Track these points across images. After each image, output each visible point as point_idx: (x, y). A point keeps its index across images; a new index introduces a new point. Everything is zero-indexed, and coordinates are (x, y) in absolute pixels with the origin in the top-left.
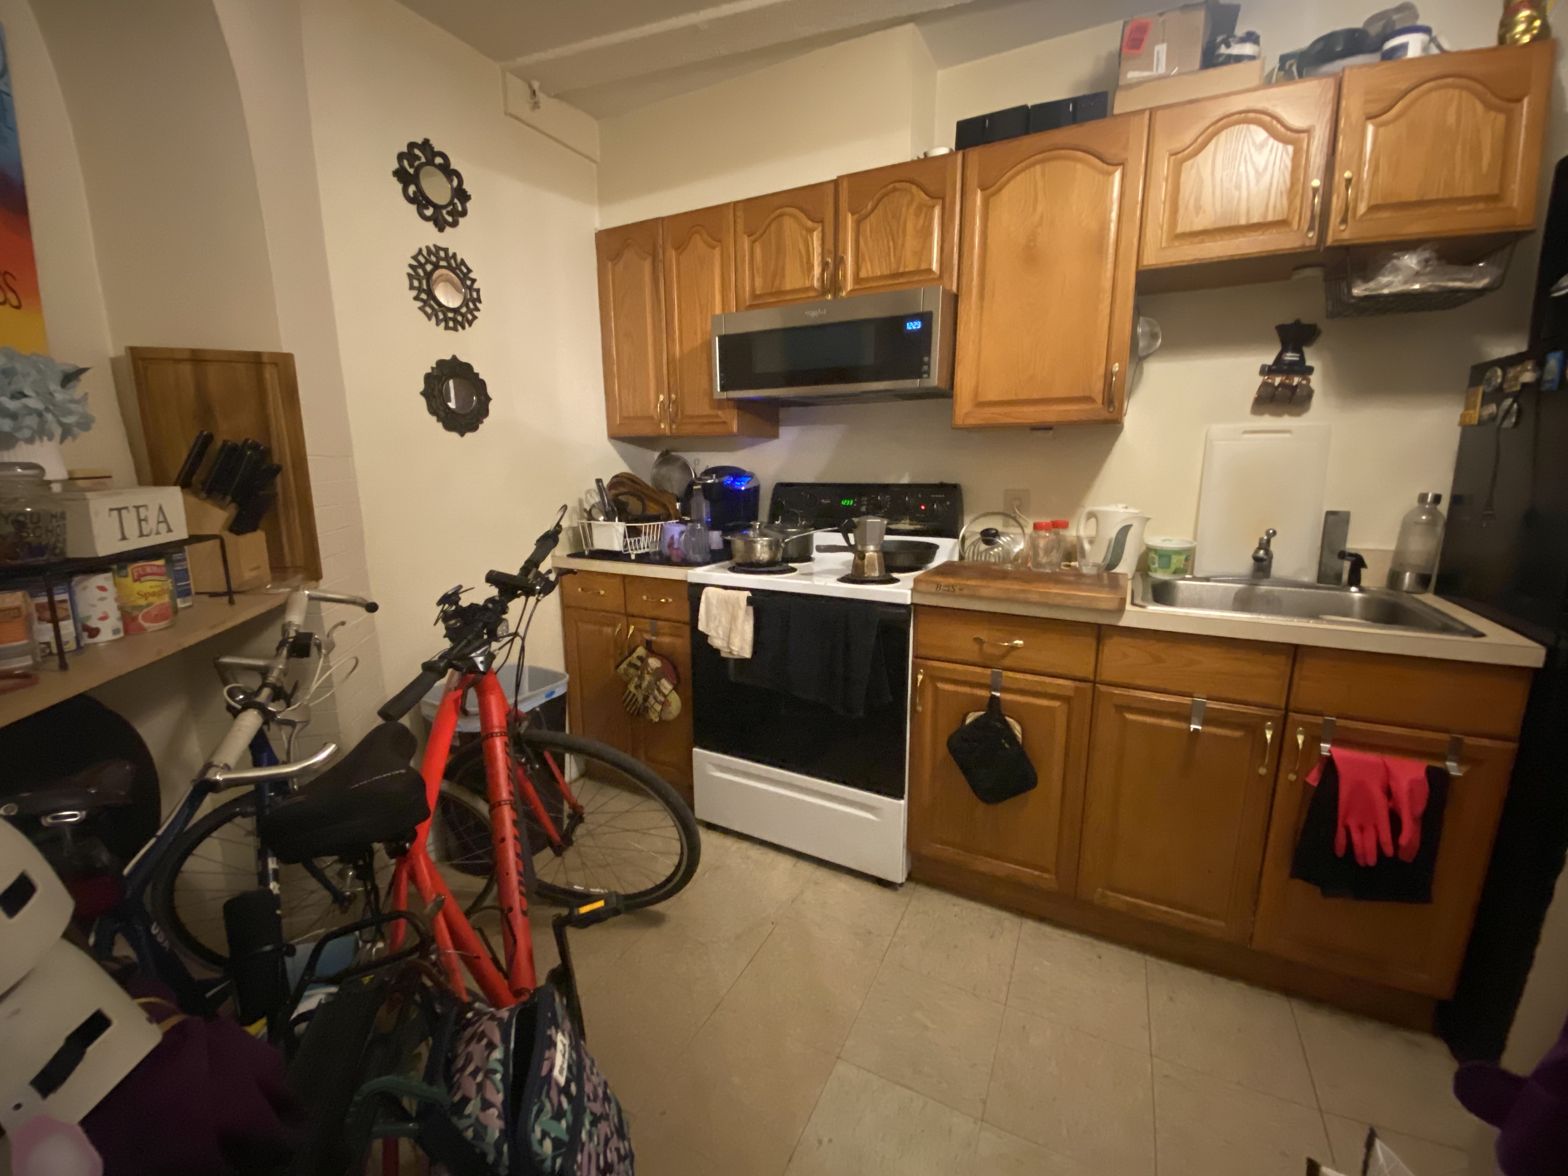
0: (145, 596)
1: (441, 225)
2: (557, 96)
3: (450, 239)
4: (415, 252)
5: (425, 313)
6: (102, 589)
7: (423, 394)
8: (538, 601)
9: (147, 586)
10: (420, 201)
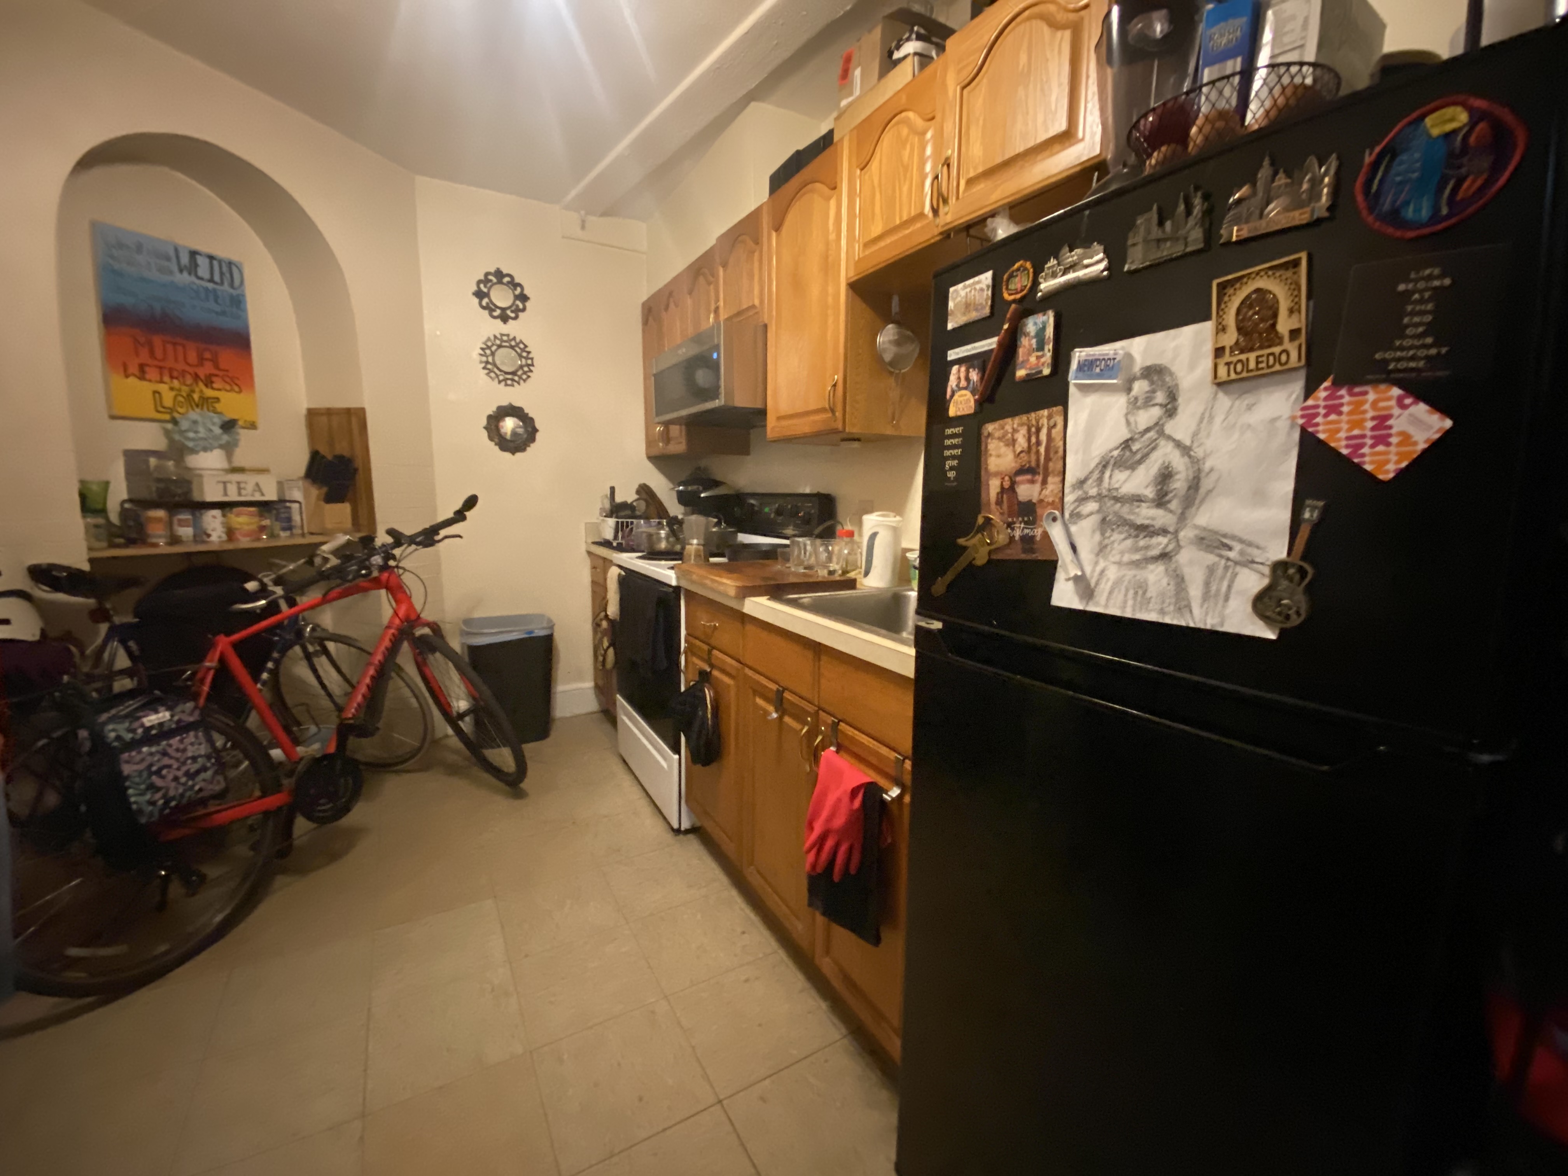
0: (240, 524)
1: (505, 319)
2: (605, 214)
3: (512, 328)
4: (484, 339)
5: (491, 377)
6: (214, 517)
7: (485, 428)
8: (416, 550)
9: (242, 519)
10: (490, 308)
